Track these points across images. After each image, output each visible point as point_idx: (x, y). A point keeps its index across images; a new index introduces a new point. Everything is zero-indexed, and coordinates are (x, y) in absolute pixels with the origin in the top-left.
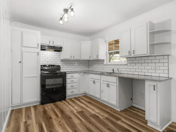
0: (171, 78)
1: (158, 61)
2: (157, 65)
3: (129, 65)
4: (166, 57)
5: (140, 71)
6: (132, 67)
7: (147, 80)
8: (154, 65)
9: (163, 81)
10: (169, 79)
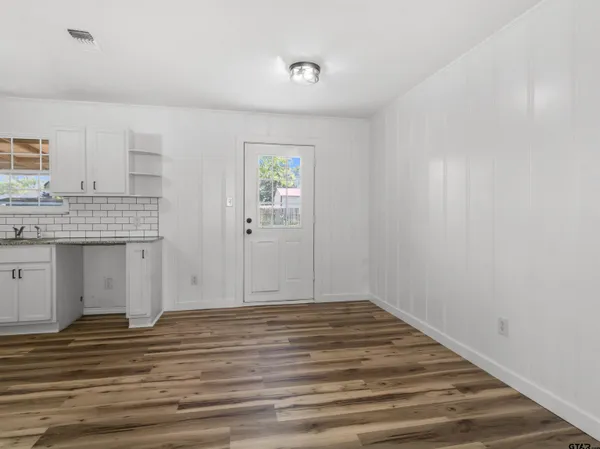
0: (162, 238)
1: (141, 207)
2: (140, 214)
3: (73, 214)
4: (154, 201)
5: (104, 227)
6: (82, 220)
7: (131, 242)
8: (133, 214)
9: (152, 242)
10: (160, 238)
